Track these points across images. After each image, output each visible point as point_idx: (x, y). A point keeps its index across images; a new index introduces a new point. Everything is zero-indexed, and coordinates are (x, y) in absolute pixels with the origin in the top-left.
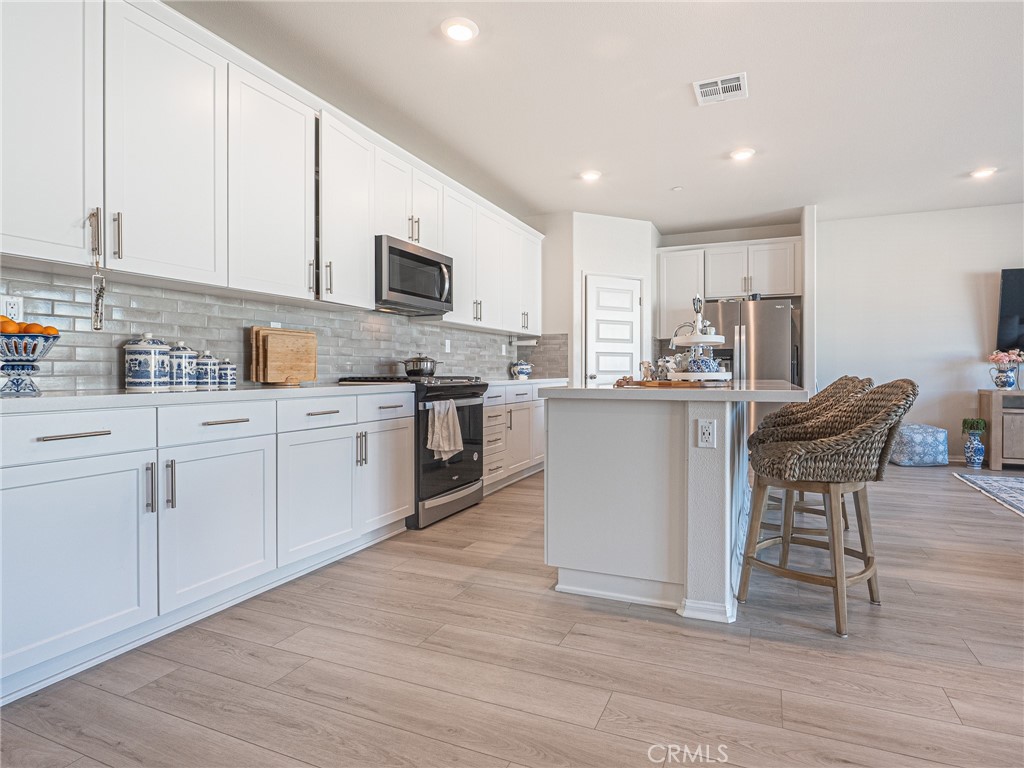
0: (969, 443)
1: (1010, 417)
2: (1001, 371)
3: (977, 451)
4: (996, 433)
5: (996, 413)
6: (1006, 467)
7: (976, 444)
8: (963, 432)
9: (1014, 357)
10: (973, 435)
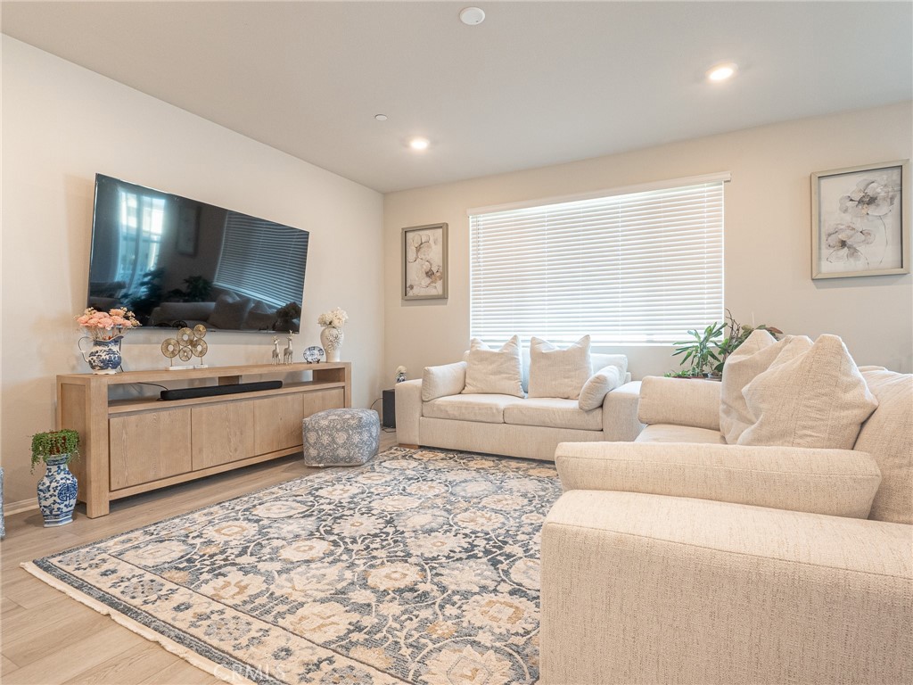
0: (46, 481)
1: (121, 419)
2: (97, 343)
3: (64, 492)
4: (97, 452)
5: (97, 415)
6: (115, 504)
7: (63, 478)
8: (35, 459)
9: (120, 320)
10: (55, 463)
